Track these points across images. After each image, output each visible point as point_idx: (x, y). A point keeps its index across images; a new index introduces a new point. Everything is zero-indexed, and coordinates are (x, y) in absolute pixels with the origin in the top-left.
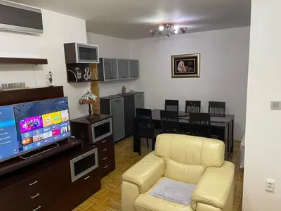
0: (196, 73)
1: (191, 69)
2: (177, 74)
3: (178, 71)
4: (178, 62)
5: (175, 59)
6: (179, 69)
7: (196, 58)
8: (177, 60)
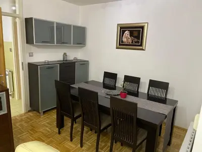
0: (141, 45)
1: (136, 40)
2: (121, 45)
3: (122, 42)
4: (124, 32)
5: (121, 28)
6: (124, 40)
7: (143, 28)
8: (123, 29)
